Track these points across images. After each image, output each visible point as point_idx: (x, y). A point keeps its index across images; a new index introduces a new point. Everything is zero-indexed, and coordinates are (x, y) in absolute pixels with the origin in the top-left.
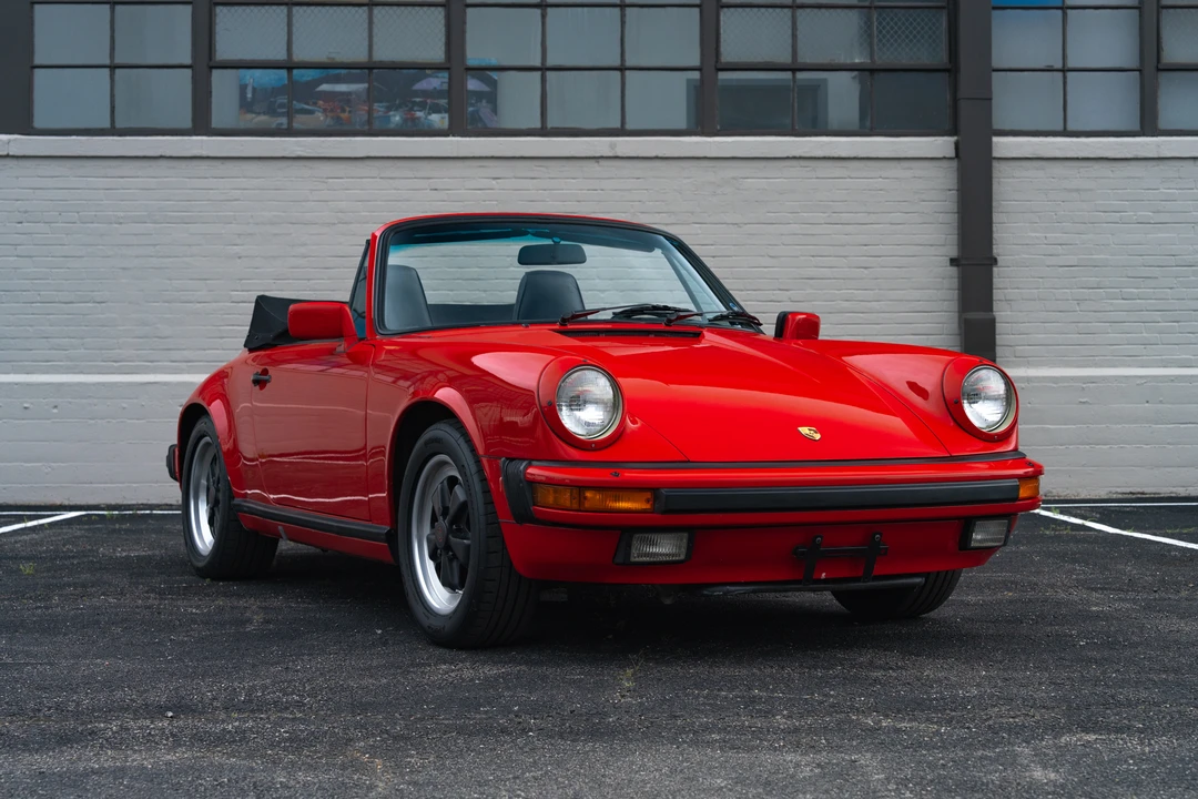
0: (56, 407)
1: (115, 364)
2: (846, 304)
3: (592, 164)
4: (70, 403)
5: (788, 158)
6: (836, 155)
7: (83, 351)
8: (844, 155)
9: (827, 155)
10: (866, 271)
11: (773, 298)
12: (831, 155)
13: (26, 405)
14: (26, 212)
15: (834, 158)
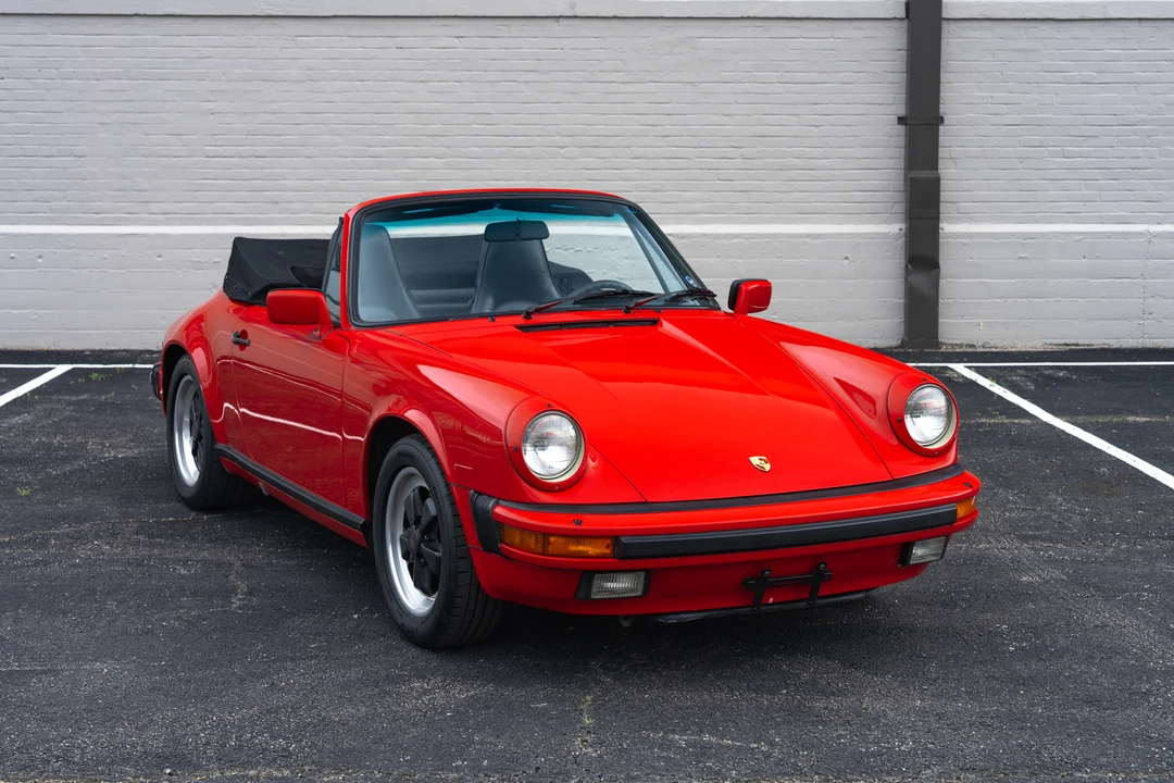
0: (40, 257)
1: (96, 216)
2: (796, 161)
3: (552, 23)
4: (54, 253)
5: (742, 18)
6: (789, 16)
7: (65, 203)
8: (796, 16)
9: (781, 15)
10: (816, 130)
11: (726, 155)
12: (785, 16)
13: (12, 255)
14: (7, 68)
15: (787, 18)
